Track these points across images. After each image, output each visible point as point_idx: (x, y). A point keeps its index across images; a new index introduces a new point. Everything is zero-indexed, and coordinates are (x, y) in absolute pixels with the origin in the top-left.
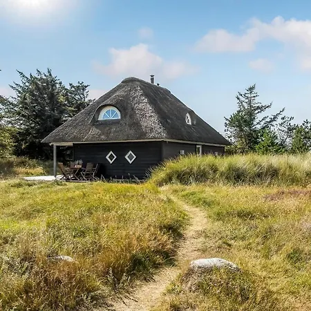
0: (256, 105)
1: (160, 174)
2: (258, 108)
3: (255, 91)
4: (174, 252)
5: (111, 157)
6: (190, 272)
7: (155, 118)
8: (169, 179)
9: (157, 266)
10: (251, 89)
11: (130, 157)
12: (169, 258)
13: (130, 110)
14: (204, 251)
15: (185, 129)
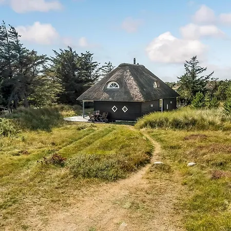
0: (197, 68)
1: (141, 122)
2: (199, 69)
3: (196, 59)
4: (150, 160)
5: (115, 109)
6: (154, 165)
7: (138, 89)
8: (145, 125)
9: (146, 163)
10: (194, 58)
11: (125, 109)
12: (148, 161)
13: (124, 84)
14: (158, 160)
15: (153, 92)
